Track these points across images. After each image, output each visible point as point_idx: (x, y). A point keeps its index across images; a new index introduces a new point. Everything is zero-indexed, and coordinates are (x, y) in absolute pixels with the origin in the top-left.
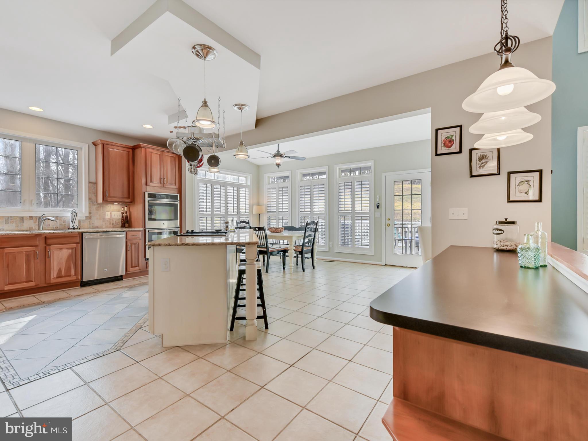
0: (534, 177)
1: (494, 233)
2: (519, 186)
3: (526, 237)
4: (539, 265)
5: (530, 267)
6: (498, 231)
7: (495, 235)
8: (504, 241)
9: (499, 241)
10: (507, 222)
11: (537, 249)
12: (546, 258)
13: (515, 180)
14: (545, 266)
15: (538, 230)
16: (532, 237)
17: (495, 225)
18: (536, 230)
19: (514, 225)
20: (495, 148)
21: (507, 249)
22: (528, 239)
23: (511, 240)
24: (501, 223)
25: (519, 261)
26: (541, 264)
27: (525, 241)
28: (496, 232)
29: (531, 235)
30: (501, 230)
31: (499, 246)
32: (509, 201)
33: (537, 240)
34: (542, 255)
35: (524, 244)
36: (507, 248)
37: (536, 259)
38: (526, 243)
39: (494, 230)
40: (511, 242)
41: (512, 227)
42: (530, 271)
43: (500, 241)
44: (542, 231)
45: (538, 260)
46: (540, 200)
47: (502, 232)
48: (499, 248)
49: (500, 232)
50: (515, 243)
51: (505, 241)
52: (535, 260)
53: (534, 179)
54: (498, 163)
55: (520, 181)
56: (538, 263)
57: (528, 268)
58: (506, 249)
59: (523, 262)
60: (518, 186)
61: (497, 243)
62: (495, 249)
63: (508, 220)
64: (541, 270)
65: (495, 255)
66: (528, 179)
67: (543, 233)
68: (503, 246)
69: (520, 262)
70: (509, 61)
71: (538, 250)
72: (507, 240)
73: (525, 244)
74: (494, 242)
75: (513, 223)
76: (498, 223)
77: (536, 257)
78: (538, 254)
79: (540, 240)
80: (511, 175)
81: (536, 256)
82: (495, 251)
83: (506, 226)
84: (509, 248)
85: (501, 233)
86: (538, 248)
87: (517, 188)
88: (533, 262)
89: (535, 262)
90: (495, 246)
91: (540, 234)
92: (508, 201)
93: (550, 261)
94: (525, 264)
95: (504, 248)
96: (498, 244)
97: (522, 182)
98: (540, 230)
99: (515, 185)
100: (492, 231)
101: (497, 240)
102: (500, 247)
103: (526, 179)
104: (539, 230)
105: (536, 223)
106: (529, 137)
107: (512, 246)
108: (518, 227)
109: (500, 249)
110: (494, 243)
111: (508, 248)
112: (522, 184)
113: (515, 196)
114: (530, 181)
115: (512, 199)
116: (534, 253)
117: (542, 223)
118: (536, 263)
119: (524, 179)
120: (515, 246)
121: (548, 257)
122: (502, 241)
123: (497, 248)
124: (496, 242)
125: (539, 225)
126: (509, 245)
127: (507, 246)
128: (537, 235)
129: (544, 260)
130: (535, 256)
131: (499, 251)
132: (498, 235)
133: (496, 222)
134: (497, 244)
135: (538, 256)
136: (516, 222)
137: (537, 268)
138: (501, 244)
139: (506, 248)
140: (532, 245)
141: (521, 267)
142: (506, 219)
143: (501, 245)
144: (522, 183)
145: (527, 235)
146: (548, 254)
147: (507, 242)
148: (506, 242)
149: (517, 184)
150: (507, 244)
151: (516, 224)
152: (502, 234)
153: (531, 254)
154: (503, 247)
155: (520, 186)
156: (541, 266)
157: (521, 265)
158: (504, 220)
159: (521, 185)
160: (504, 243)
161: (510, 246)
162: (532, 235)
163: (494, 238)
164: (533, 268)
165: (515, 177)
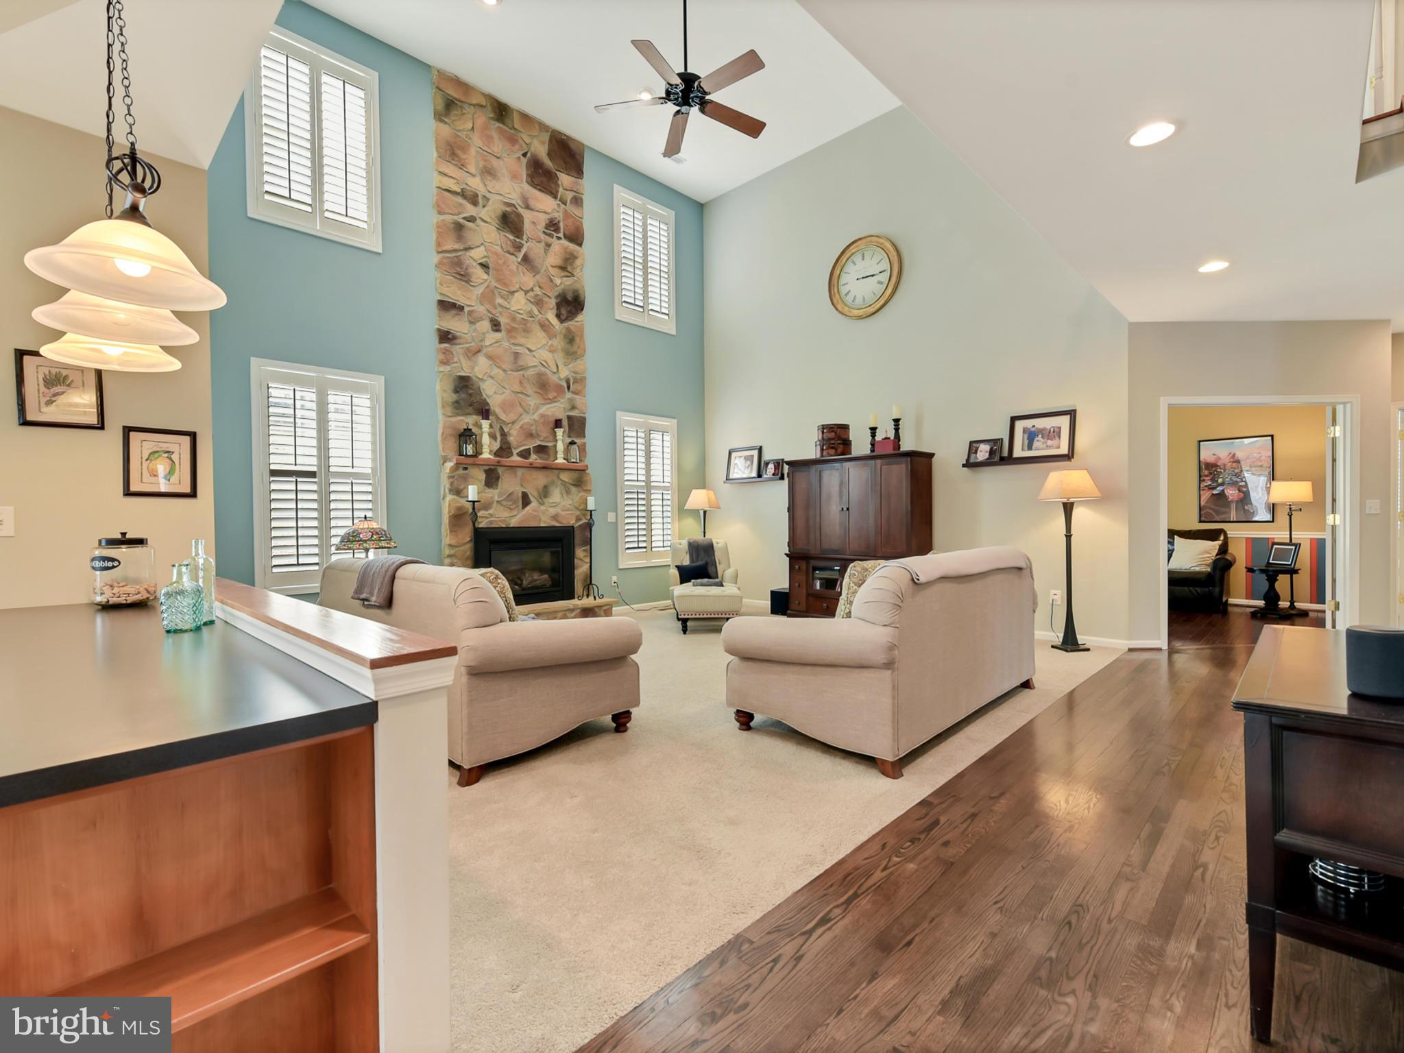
0: (180, 444)
1: (94, 568)
2: (149, 461)
3: (175, 570)
4: (202, 623)
5: (184, 628)
6: (104, 561)
7: (98, 573)
8: (119, 583)
9: (107, 585)
10: (125, 541)
11: (198, 592)
12: (212, 608)
13: (141, 446)
14: (212, 622)
15: (197, 554)
16: (187, 569)
17: (97, 548)
18: (194, 554)
19: (142, 547)
20: (92, 369)
21: (128, 602)
22: (180, 574)
23: (137, 581)
24: (112, 543)
25: (163, 620)
26: (205, 620)
27: (174, 579)
28: (98, 564)
29: (184, 565)
30: (113, 560)
31: (108, 597)
32: (128, 493)
33: (196, 574)
34: (206, 605)
35: (172, 584)
36: (128, 598)
37: (197, 612)
38: (175, 583)
39: (93, 559)
40: (137, 584)
41: (137, 550)
42: (186, 636)
43: (111, 586)
44: (204, 556)
45: (199, 612)
46: (193, 494)
47: (115, 565)
48: (108, 601)
49: (110, 563)
50: (146, 586)
51: (121, 585)
52: (195, 613)
53: (180, 449)
54: (99, 403)
55: (152, 451)
56: (201, 619)
57: (181, 631)
58: (125, 602)
59: (171, 621)
60: (147, 460)
61: (101, 590)
62: (98, 604)
63: (128, 536)
64: (204, 629)
65: (100, 620)
66: (167, 448)
67: (206, 560)
68: (118, 595)
69: (165, 622)
70: (141, 209)
71: (198, 594)
72: (127, 581)
73: (175, 585)
74: (94, 589)
75: (140, 542)
76: (104, 543)
77: (196, 608)
78: (199, 601)
79: (201, 574)
80: (132, 434)
81: (197, 605)
82: (98, 610)
83: (124, 550)
84: (134, 597)
85: (114, 567)
86: (200, 589)
87: (145, 464)
88: (191, 618)
89: (195, 616)
90: (99, 599)
91: (201, 561)
92: (126, 492)
93: (219, 611)
94: (176, 625)
95: (122, 600)
96: (106, 592)
97: (157, 452)
98: (201, 555)
99: (142, 458)
100: (89, 564)
101: (102, 584)
102: (110, 599)
103: (165, 446)
104: (199, 555)
105: (194, 541)
106: (175, 365)
107: (139, 593)
108: (152, 550)
109: (110, 603)
110: (96, 591)
111: (131, 599)
112: (157, 458)
113: (142, 482)
114: (173, 453)
115: (133, 488)
116: (193, 599)
117: (203, 541)
118: (197, 620)
119: (161, 448)
120: (145, 591)
121: (217, 604)
122: (116, 584)
123: (104, 603)
124: (101, 587)
125: (198, 544)
126: (134, 592)
127: (127, 595)
128: (196, 563)
129: (210, 611)
130: (195, 605)
131: (107, 608)
132: (105, 572)
133: (100, 541)
134: (102, 594)
135: (199, 605)
136: (147, 540)
137: (198, 629)
138: (114, 591)
139: (126, 600)
140: (187, 583)
141: (168, 632)
142: (124, 534)
143: (114, 594)
144: (156, 455)
145: (177, 565)
146: (217, 599)
147: (126, 585)
148: (123, 586)
149: (145, 456)
150: (127, 589)
151: (147, 543)
152: (115, 569)
153: (187, 601)
154: (119, 597)
155: (151, 460)
156: (205, 624)
157: (168, 629)
158: (119, 536)
159: (153, 458)
160: (122, 589)
161: (134, 595)
162: (187, 565)
163: (96, 580)
164: (191, 630)
165: (140, 442)
